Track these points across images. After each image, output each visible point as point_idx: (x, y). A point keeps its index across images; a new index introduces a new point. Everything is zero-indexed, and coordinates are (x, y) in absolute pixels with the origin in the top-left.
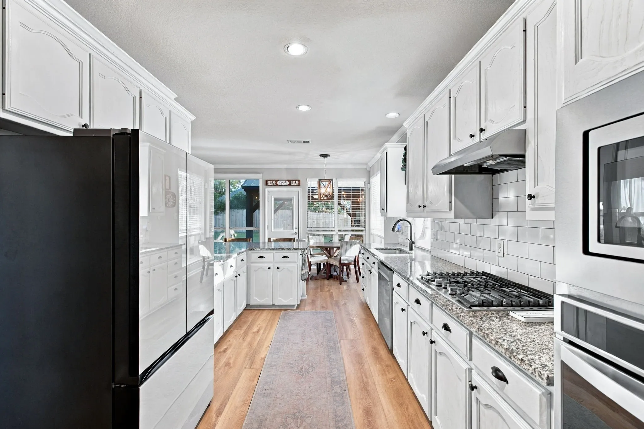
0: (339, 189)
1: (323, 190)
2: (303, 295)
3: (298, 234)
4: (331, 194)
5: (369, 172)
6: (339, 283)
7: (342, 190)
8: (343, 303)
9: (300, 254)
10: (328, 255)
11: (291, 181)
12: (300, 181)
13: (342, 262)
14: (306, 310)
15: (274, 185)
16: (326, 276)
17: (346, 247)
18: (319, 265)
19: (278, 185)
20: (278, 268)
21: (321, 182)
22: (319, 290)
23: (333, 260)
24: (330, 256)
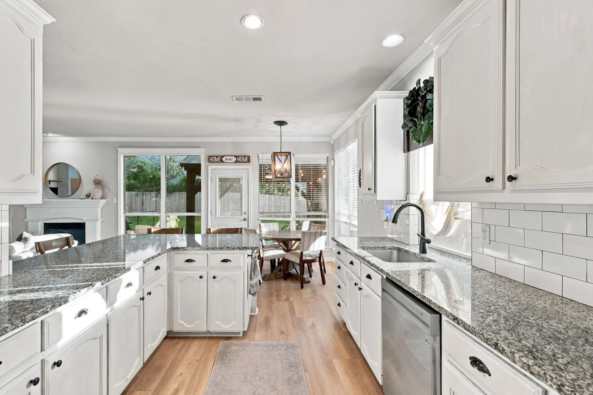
0: (297, 166)
1: (278, 166)
2: (252, 310)
3: (247, 221)
4: (288, 171)
5: (333, 146)
6: (300, 285)
7: (301, 168)
8: (309, 324)
9: (248, 256)
10: (285, 248)
11: (238, 156)
12: (249, 156)
13: (304, 258)
14: (256, 338)
15: (219, 162)
16: (282, 274)
17: (310, 240)
18: (273, 262)
19: (224, 162)
20: (214, 277)
21: (276, 157)
22: (274, 299)
23: (292, 255)
24: (288, 250)
